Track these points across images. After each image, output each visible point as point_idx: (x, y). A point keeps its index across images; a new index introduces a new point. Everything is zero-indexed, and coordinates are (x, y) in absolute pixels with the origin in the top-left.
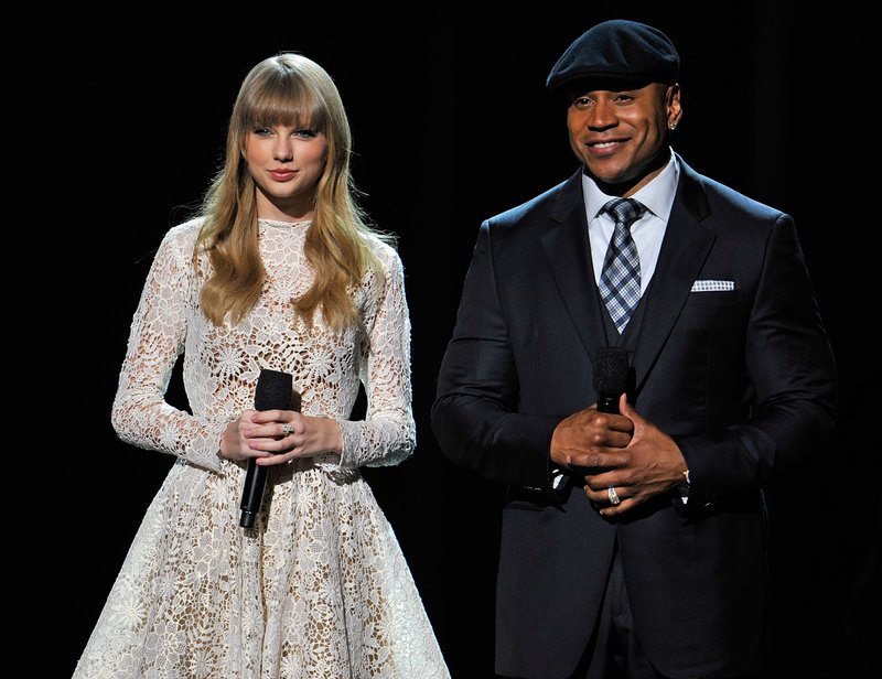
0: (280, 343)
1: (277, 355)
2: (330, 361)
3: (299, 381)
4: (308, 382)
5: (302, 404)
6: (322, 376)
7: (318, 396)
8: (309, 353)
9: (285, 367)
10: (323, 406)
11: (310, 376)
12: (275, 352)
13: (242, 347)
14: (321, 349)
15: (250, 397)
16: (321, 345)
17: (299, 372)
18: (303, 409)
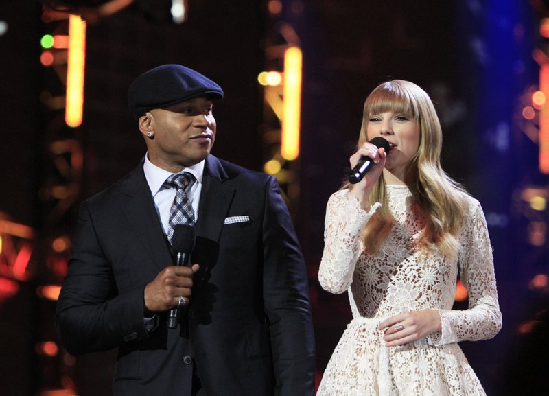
0: (403, 264)
1: (401, 272)
2: (436, 276)
3: (416, 288)
4: (422, 289)
5: (417, 304)
6: (431, 285)
7: (428, 298)
8: (422, 270)
9: (406, 280)
10: (431, 305)
11: (422, 286)
12: (400, 270)
13: (378, 267)
14: (430, 268)
15: (385, 299)
16: (430, 265)
17: (415, 283)
18: (419, 308)
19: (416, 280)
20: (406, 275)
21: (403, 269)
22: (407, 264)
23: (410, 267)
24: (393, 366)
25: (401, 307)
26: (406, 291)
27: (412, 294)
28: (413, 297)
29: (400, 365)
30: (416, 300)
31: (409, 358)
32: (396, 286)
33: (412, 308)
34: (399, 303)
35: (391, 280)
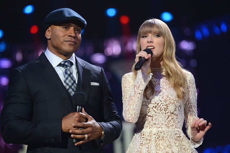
0: (159, 103)
1: (159, 107)
2: (175, 107)
3: (166, 114)
4: (169, 114)
5: (168, 121)
6: (173, 112)
7: (172, 118)
8: (168, 105)
9: (161, 110)
10: (174, 121)
11: (169, 112)
12: (158, 106)
13: (147, 105)
14: (172, 104)
15: (152, 120)
16: (172, 102)
17: (165, 111)
18: (168, 123)
19: (166, 110)
20: (161, 108)
21: (159, 105)
22: (161, 102)
23: (162, 104)
25: (160, 123)
26: (162, 115)
27: (165, 116)
28: (165, 118)
29: (162, 150)
30: (167, 119)
31: (166, 146)
32: (157, 114)
33: (165, 123)
34: (159, 121)
35: (154, 111)
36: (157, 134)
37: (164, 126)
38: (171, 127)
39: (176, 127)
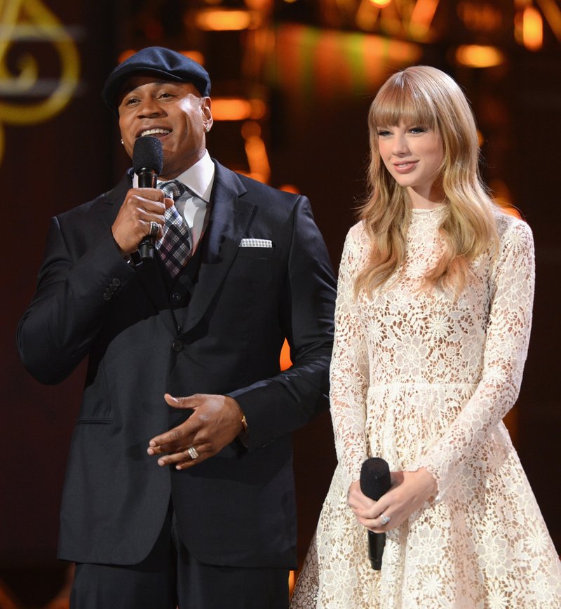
0: (407, 312)
1: (406, 323)
3: (425, 343)
4: (432, 343)
5: (430, 363)
6: (443, 337)
7: (442, 355)
8: (429, 319)
9: (413, 333)
10: (448, 363)
11: (432, 338)
12: (405, 321)
13: (380, 318)
14: (438, 315)
15: (392, 360)
16: (438, 311)
17: (424, 335)
18: (431, 368)
19: (423, 332)
20: (412, 327)
21: (408, 318)
22: (412, 311)
23: (416, 316)
24: (402, 445)
25: (411, 369)
26: (415, 347)
27: (422, 351)
28: (423, 355)
30: (427, 358)
32: (402, 342)
33: (423, 369)
34: (408, 364)
35: (396, 335)
36: (401, 400)
37: (419, 378)
38: (440, 379)
39: (454, 378)
